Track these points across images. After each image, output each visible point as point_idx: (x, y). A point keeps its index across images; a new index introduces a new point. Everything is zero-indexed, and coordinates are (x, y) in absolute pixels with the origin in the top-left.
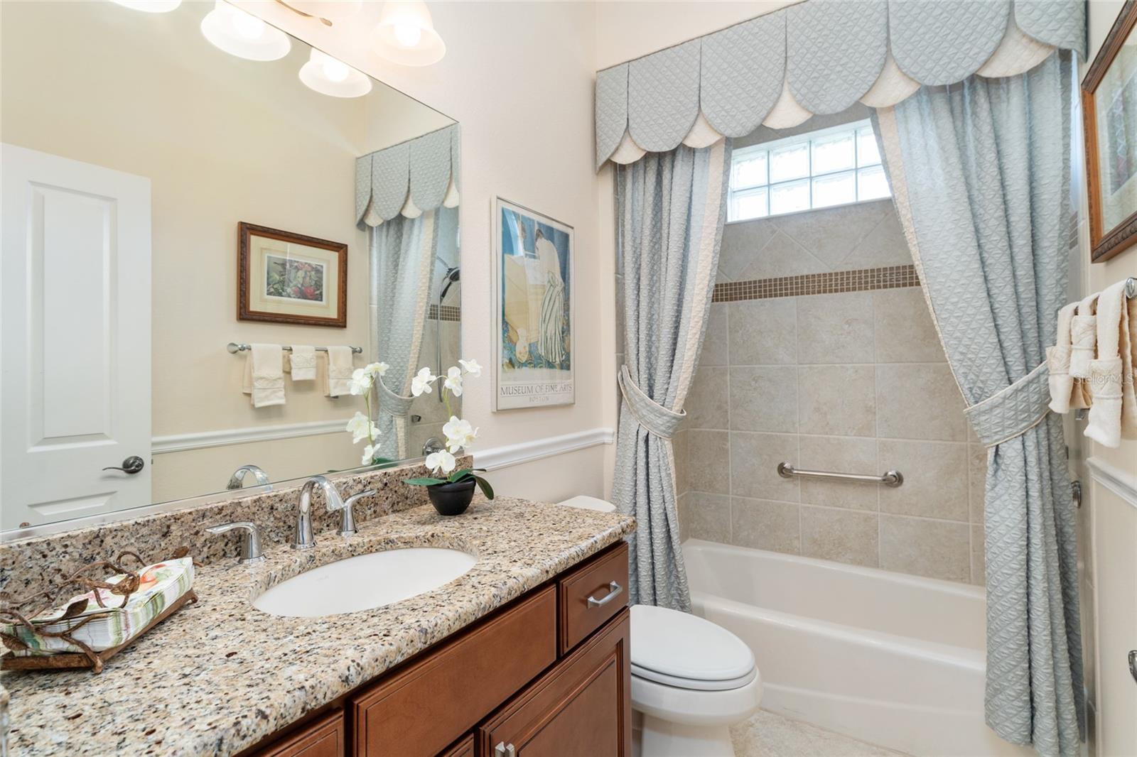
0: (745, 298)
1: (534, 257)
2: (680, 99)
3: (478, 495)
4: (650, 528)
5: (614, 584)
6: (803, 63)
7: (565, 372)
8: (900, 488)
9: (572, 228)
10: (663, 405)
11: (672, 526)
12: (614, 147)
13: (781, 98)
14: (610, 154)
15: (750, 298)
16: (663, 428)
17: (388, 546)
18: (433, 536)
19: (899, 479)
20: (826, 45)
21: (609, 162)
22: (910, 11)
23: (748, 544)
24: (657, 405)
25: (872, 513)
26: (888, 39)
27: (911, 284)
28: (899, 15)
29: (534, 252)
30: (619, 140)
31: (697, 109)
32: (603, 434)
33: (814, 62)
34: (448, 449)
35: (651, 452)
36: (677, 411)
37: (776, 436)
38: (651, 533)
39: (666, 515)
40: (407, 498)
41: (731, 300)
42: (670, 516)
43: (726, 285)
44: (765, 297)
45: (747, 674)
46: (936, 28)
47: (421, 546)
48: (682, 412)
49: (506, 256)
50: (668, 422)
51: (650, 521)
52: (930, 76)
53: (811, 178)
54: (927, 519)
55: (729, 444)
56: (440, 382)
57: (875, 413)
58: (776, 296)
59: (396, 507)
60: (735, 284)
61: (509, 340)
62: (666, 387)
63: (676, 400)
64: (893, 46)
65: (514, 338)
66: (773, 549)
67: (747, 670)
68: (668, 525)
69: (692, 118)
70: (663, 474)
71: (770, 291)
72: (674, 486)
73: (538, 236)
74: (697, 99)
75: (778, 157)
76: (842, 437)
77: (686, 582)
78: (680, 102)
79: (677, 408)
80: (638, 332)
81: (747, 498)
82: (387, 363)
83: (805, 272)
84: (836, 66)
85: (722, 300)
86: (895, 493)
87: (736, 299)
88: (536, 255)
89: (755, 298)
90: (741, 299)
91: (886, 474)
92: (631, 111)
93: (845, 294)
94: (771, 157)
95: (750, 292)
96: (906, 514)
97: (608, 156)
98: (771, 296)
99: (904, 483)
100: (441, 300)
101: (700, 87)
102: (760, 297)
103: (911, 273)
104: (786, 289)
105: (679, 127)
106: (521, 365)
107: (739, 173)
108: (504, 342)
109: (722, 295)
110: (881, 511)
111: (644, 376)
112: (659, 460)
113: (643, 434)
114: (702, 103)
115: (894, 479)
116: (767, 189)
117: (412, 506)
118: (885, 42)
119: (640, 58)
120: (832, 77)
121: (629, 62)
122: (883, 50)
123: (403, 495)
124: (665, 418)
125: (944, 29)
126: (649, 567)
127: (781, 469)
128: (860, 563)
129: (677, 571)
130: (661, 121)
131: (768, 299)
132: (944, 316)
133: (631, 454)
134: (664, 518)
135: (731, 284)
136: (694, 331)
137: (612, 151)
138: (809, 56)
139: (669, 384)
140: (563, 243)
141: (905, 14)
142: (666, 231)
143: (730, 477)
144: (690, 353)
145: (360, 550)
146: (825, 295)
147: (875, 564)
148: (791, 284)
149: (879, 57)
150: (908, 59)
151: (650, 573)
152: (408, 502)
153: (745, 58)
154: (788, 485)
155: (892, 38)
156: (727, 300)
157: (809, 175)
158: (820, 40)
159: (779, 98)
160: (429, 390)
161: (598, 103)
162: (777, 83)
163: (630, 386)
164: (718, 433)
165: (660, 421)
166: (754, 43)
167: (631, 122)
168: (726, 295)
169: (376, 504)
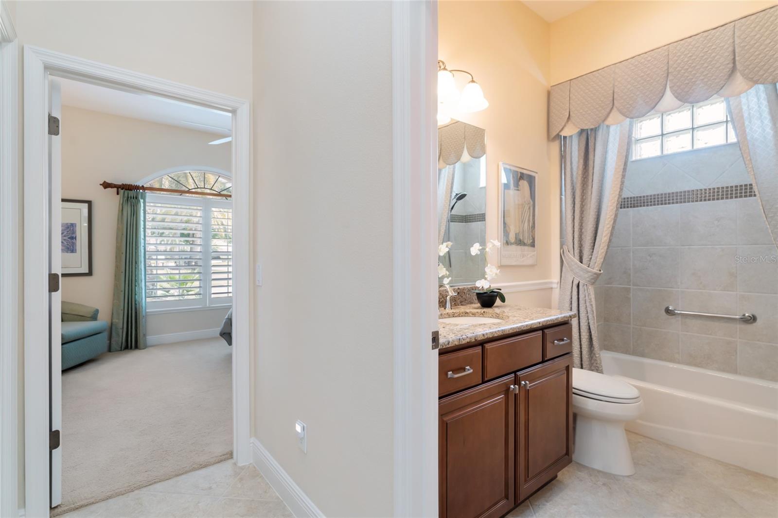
0: (644, 206)
1: (518, 190)
2: (602, 99)
3: (498, 302)
4: (580, 333)
5: (565, 339)
6: (679, 76)
7: (532, 248)
8: (754, 324)
9: (537, 173)
10: (588, 267)
11: (593, 332)
12: (561, 127)
13: (664, 96)
14: (558, 131)
15: (647, 205)
16: (587, 279)
17: (466, 315)
18: (484, 312)
19: (753, 319)
20: (694, 64)
21: (558, 136)
22: (749, 42)
23: (643, 355)
24: (584, 266)
25: (733, 339)
26: (734, 59)
27: (750, 196)
28: (742, 45)
29: (518, 187)
30: (563, 124)
31: (611, 104)
32: (551, 283)
33: (686, 74)
34: (486, 279)
35: (580, 292)
36: (597, 270)
37: (664, 290)
38: (580, 335)
39: (589, 326)
40: (466, 300)
41: (634, 207)
42: (592, 327)
43: (631, 198)
44: (658, 204)
45: (636, 398)
46: (767, 51)
47: (479, 316)
48: (600, 271)
49: (505, 191)
50: (591, 276)
51: (580, 329)
52: (761, 80)
53: (693, 129)
54: (774, 344)
55: (631, 294)
56: (484, 249)
57: (736, 277)
58: (665, 204)
59: (462, 304)
60: (637, 197)
61: (506, 232)
62: (590, 257)
63: (596, 264)
64: (737, 63)
65: (508, 231)
66: (661, 359)
67: (635, 397)
68: (590, 332)
69: (608, 110)
70: (588, 304)
71: (662, 201)
72: (595, 311)
73: (520, 179)
74: (611, 98)
75: (669, 116)
76: (712, 291)
77: (601, 363)
78: (602, 101)
79: (597, 269)
80: (574, 227)
81: (642, 328)
82: (451, 242)
83: (687, 189)
84: (700, 76)
85: (628, 207)
86: (750, 327)
87: (637, 206)
88: (519, 189)
89: (651, 205)
90: (641, 206)
91: (744, 315)
92: (571, 107)
93: (716, 201)
94: (664, 116)
95: (647, 202)
96: (758, 340)
97: (557, 132)
98: (662, 204)
99: (758, 321)
100: (451, 211)
101: (614, 92)
102: (654, 205)
103: (751, 188)
104: (673, 200)
105: (600, 115)
106: (512, 244)
107: (641, 129)
108: (504, 232)
109: (628, 204)
110: (740, 338)
111: (577, 251)
112: (585, 297)
113: (576, 283)
114: (615, 101)
115: (750, 318)
116: (661, 137)
117: (468, 303)
118: (732, 61)
119: (578, 78)
120: (697, 82)
121: (571, 80)
122: (731, 65)
123: (464, 298)
124: (589, 273)
125: (772, 51)
126: (578, 353)
127: (668, 311)
128: (724, 370)
129: (596, 357)
130: (590, 112)
131: (660, 206)
132: (770, 215)
133: (569, 293)
134: (588, 327)
135: (634, 197)
136: (608, 226)
137: (560, 129)
138: (683, 71)
139: (592, 255)
140: (531, 180)
141: (746, 44)
142: (592, 171)
143: (632, 315)
144: (605, 238)
145: (456, 315)
146: (701, 202)
147: (735, 371)
148: (677, 196)
149: (728, 70)
150: (747, 70)
151: (579, 356)
152: (466, 302)
153: (642, 74)
154: (672, 319)
155: (737, 58)
156: (631, 207)
157: (691, 127)
158: (690, 62)
159: (663, 96)
160: (479, 253)
161: (552, 104)
162: (662, 87)
163: (568, 256)
164: (623, 288)
165: (586, 276)
166: (648, 66)
167: (571, 113)
168: (631, 204)
169: (455, 301)
